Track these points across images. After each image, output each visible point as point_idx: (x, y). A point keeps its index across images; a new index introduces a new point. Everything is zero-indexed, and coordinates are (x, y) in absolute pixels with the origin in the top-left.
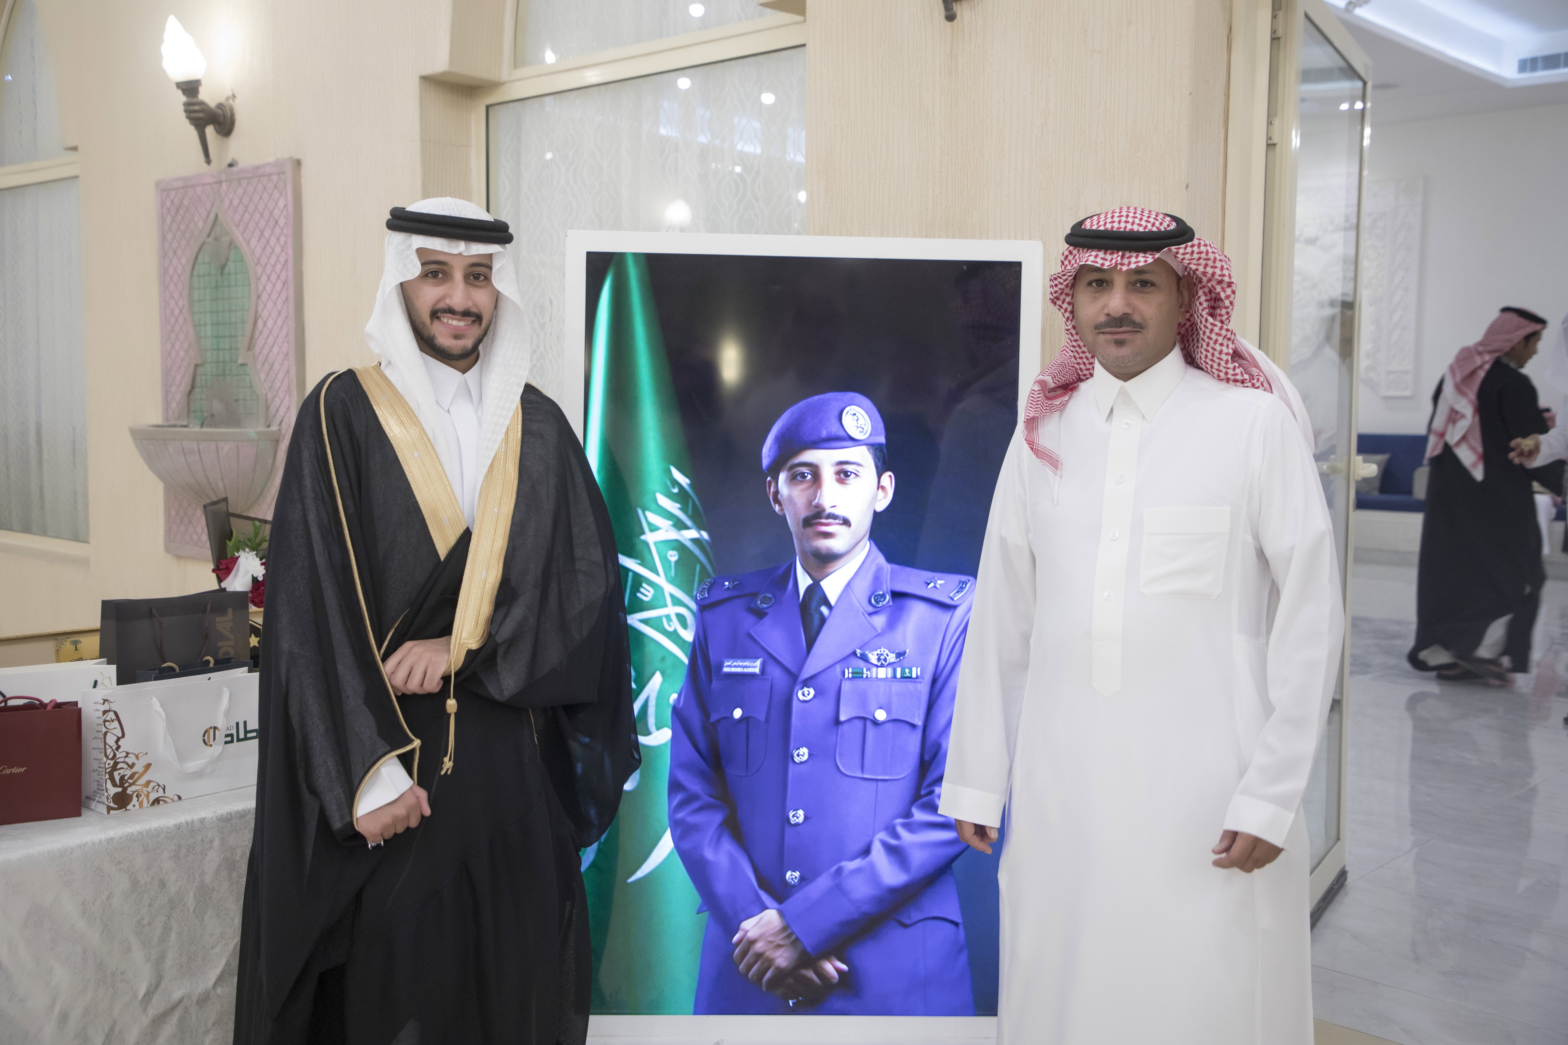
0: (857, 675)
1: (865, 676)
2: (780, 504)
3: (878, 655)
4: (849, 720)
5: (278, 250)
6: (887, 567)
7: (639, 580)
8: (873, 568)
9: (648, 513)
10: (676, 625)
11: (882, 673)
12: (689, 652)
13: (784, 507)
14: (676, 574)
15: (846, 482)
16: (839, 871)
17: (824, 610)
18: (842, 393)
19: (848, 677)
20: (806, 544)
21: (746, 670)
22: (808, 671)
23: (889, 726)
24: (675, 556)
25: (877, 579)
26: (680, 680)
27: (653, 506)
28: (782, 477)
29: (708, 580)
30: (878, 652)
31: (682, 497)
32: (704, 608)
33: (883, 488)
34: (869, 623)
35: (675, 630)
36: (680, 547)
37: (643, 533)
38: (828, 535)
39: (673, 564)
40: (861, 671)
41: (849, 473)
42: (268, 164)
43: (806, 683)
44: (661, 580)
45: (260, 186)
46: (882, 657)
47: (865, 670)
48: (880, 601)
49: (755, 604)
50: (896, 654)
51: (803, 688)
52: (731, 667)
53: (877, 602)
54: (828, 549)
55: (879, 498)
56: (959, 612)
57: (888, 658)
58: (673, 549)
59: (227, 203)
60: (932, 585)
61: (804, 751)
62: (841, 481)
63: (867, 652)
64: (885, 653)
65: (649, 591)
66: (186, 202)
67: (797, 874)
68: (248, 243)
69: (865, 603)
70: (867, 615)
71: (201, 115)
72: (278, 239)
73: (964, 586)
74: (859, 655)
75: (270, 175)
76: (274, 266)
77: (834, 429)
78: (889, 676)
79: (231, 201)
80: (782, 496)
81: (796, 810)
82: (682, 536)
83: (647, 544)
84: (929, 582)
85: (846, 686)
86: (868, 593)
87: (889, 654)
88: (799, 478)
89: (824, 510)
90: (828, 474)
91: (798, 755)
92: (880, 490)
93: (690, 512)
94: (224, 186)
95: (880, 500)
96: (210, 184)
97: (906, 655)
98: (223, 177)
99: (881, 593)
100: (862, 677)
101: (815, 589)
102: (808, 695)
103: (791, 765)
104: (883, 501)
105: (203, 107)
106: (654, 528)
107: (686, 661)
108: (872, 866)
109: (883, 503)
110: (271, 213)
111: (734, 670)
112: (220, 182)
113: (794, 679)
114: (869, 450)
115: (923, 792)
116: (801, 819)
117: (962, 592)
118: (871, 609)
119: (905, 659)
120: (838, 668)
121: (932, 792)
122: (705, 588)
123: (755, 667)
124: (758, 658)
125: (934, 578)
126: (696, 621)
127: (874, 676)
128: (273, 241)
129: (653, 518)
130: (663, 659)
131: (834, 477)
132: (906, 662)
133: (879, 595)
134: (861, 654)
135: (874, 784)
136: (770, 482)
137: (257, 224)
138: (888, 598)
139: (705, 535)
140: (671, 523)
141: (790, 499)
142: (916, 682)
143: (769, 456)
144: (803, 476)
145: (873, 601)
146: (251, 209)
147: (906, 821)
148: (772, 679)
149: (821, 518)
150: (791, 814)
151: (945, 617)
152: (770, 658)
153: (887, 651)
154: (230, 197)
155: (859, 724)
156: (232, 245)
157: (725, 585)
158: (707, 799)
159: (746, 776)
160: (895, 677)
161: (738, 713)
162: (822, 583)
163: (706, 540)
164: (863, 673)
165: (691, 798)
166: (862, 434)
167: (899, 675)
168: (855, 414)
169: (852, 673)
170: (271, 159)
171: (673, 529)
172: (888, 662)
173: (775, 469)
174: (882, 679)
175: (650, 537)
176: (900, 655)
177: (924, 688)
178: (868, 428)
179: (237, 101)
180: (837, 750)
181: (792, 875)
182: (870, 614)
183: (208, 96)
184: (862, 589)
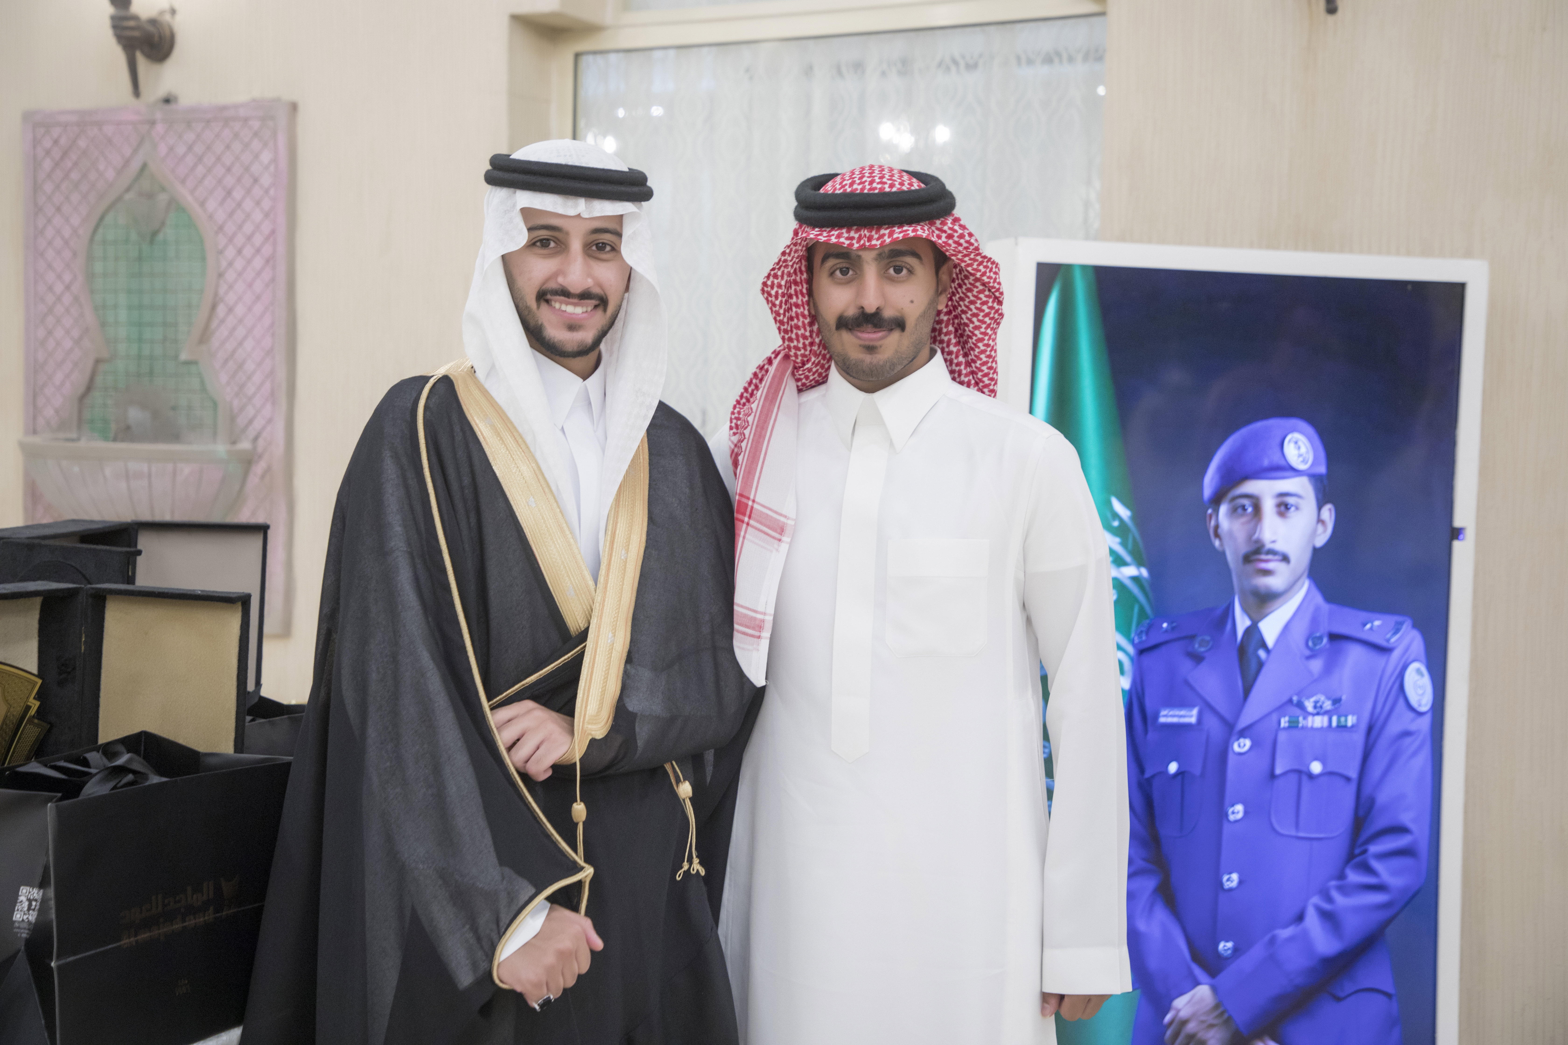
0: (1293, 725)
1: (1300, 725)
5: (258, 216)
11: (1319, 722)
19: (1284, 728)
31: (1122, 531)
42: (239, 105)
45: (227, 132)
46: (1318, 705)
47: (1301, 719)
59: (163, 149)
63: (1303, 699)
66: (82, 143)
68: (202, 204)
71: (133, 33)
72: (258, 203)
75: (246, 118)
76: (249, 238)
79: (171, 149)
82: (1121, 573)
93: (1130, 547)
94: (160, 128)
96: (131, 123)
98: (155, 118)
100: (1297, 727)
105: (135, 22)
110: (247, 169)
112: (153, 123)
128: (248, 204)
137: (220, 181)
139: (1144, 572)
146: (209, 160)
154: (171, 142)
156: (175, 204)
163: (1146, 578)
164: (1298, 722)
169: (1289, 722)
179: (178, 17)
183: (143, 9)
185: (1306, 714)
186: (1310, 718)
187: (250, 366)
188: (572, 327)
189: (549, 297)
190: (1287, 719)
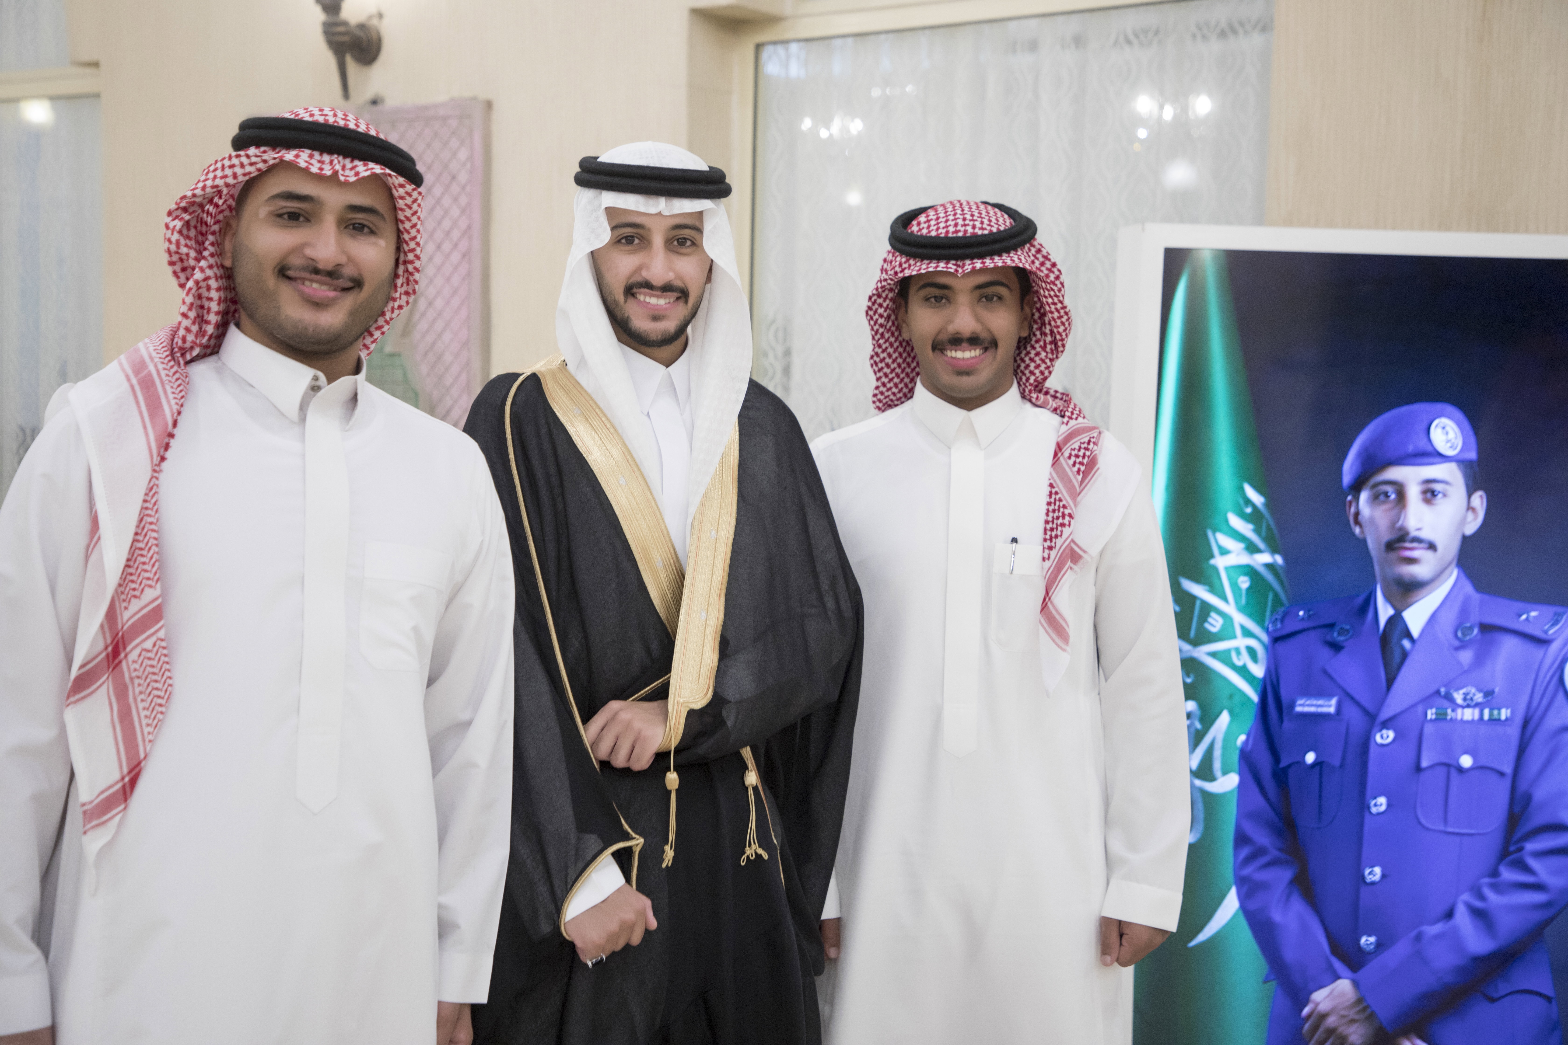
0: (1441, 718)
1: (1449, 717)
2: (1361, 526)
3: (1464, 694)
4: (1431, 767)
5: (455, 212)
6: (1476, 597)
7: (1207, 608)
8: (1461, 598)
9: (1218, 535)
10: (1245, 659)
11: (1469, 714)
12: (1259, 688)
14: (1247, 604)
16: (1419, 937)
17: (1406, 644)
19: (1431, 720)
21: (1320, 710)
22: (1387, 712)
24: (1246, 582)
27: (1224, 527)
28: (1364, 496)
31: (1255, 518)
32: (1277, 639)
35: (1245, 665)
36: (1251, 572)
37: (1212, 556)
38: (1412, 561)
39: (1244, 593)
42: (441, 105)
43: (1385, 725)
44: (1230, 609)
45: (427, 131)
46: (1469, 697)
47: (1449, 711)
51: (1380, 730)
52: (1304, 706)
53: (1464, 635)
56: (1555, 647)
57: (1475, 698)
58: (1245, 574)
60: (1524, 617)
61: (1382, 800)
63: (1452, 691)
65: (1217, 621)
67: (1372, 939)
69: (1450, 636)
71: (341, 38)
74: (1443, 693)
77: (1422, 444)
78: (1477, 717)
82: (1254, 560)
83: (1215, 569)
85: (1428, 729)
88: (1382, 497)
89: (1407, 533)
90: (1413, 493)
93: (1264, 534)
97: (1494, 696)
99: (1468, 625)
100: (1446, 719)
101: (1396, 620)
102: (1388, 737)
105: (345, 27)
106: (1224, 552)
108: (1455, 931)
111: (1307, 709)
114: (1459, 466)
118: (1457, 643)
120: (1420, 708)
121: (1521, 849)
123: (1330, 706)
127: (1459, 717)
129: (1224, 540)
130: (1231, 697)
131: (1420, 497)
133: (1466, 628)
136: (1350, 503)
138: (1476, 631)
139: (1279, 559)
140: (1243, 545)
141: (1372, 520)
144: (1386, 495)
145: (1459, 634)
150: (1367, 871)
151: (1537, 653)
152: (1347, 697)
153: (1473, 690)
155: (1442, 771)
157: (1299, 616)
158: (1274, 853)
163: (1280, 566)
164: (1446, 714)
166: (1451, 449)
167: (1486, 716)
169: (1436, 714)
171: (1245, 553)
172: (1474, 703)
173: (1357, 487)
174: (1468, 722)
175: (1220, 562)
176: (1488, 694)
177: (1514, 732)
181: (1367, 940)
182: (1457, 649)
185: (1455, 706)
186: (1459, 711)
187: (448, 358)
188: (655, 318)
189: (635, 290)
190: (1434, 710)
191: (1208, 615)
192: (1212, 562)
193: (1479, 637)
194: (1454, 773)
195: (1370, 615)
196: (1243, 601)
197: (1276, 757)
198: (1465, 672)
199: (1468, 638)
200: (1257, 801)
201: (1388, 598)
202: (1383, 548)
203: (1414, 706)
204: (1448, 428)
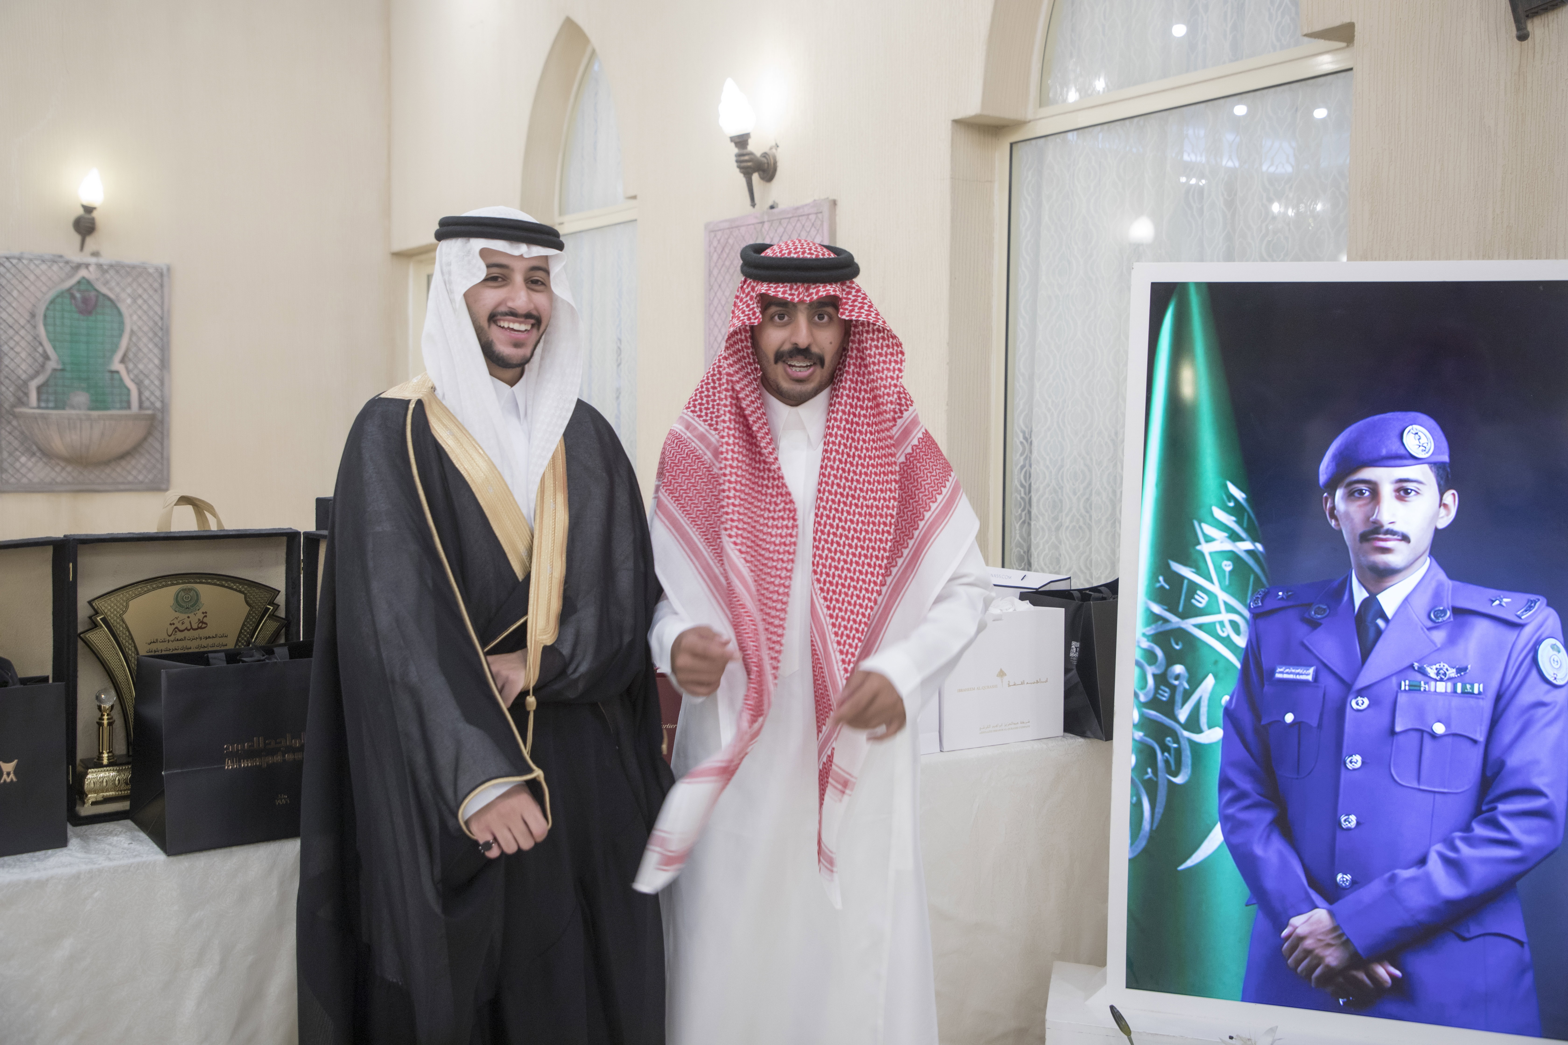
0: (1414, 688)
1: (1422, 689)
2: (1336, 519)
3: (1437, 669)
6: (1449, 583)
7: (1194, 588)
8: (1434, 584)
9: (1204, 525)
10: (1229, 631)
11: (1441, 687)
12: (1241, 657)
13: (1341, 523)
14: (1230, 584)
15: (1407, 499)
16: (1393, 879)
18: (1404, 413)
20: (1362, 559)
21: (1298, 677)
22: (1363, 681)
23: (1449, 740)
24: (1229, 565)
25: (1437, 595)
26: (1231, 683)
27: (1209, 519)
28: (1339, 493)
29: (1263, 589)
30: (1437, 666)
31: (1237, 511)
32: (1257, 617)
33: (1445, 506)
34: (1428, 637)
35: (1228, 636)
36: (1235, 558)
37: (1199, 543)
39: (1227, 574)
40: (1418, 684)
41: (1409, 491)
42: (806, 205)
43: (1361, 693)
44: (1215, 588)
45: (799, 225)
47: (1422, 683)
48: (1440, 617)
49: (1309, 614)
50: (1457, 669)
52: (1283, 673)
54: (1385, 563)
55: (1441, 515)
56: (1527, 631)
57: (1447, 673)
58: (1228, 560)
60: (1497, 602)
61: (1357, 758)
62: (1400, 498)
64: (1445, 667)
65: (1202, 598)
66: (731, 241)
67: (1348, 877)
70: (1425, 630)
71: (749, 164)
73: (1533, 605)
74: (1416, 668)
75: (809, 215)
77: (1395, 447)
78: (1449, 690)
80: (1338, 511)
81: (1348, 815)
82: (1237, 547)
83: (1202, 554)
84: (1494, 599)
85: (1402, 699)
86: (1428, 609)
87: (1449, 668)
88: (1356, 495)
89: (1382, 526)
90: (1387, 491)
91: (1351, 762)
92: (1442, 507)
93: (1245, 525)
94: (766, 225)
95: (1442, 517)
96: (753, 224)
98: (766, 218)
99: (1441, 608)
100: (1420, 690)
101: (1371, 602)
103: (1343, 770)
104: (1445, 519)
105: (752, 157)
106: (1209, 540)
107: (1238, 665)
109: (1445, 520)
111: (1286, 676)
112: (763, 223)
113: (1348, 688)
114: (1431, 468)
115: (1484, 808)
116: (1353, 824)
117: (1530, 610)
118: (1430, 624)
119: (1467, 675)
120: (1394, 680)
121: (1495, 808)
122: (1258, 598)
123: (1308, 675)
124: (1311, 666)
125: (1500, 596)
126: (1249, 628)
127: (1432, 689)
129: (1209, 530)
131: (1394, 494)
132: (1467, 678)
134: (1419, 668)
135: (1431, 796)
136: (1326, 498)
139: (1259, 547)
140: (1226, 534)
141: (1347, 514)
142: (1478, 698)
143: (1326, 473)
144: (1361, 492)
147: (1465, 835)
148: (1325, 687)
149: (1379, 534)
150: (1343, 818)
151: (1510, 635)
152: (1323, 667)
153: (1446, 666)
154: (771, 235)
155: (1415, 736)
158: (1256, 798)
159: (1297, 779)
160: (1454, 691)
161: (1289, 718)
162: (1379, 597)
163: (1261, 552)
164: (1420, 686)
165: (1241, 796)
167: (1459, 690)
168: (1417, 433)
169: (1409, 686)
170: (809, 200)
171: (1229, 541)
172: (1447, 677)
173: (1332, 486)
174: (1441, 694)
175: (1205, 548)
176: (1461, 670)
177: (1486, 705)
178: (1431, 446)
179: (779, 150)
180: (1392, 759)
181: (1343, 877)
182: (1429, 629)
183: (756, 147)
184: (1421, 604)
190: (1407, 682)
191: (1195, 593)
192: (1198, 548)
193: (1452, 619)
194: (1427, 738)
195: (1346, 597)
196: (1227, 583)
197: (1257, 715)
198: (1438, 649)
199: (1440, 620)
200: (1241, 752)
201: (1362, 583)
202: (1358, 538)
203: (1389, 677)
204: (1420, 434)
